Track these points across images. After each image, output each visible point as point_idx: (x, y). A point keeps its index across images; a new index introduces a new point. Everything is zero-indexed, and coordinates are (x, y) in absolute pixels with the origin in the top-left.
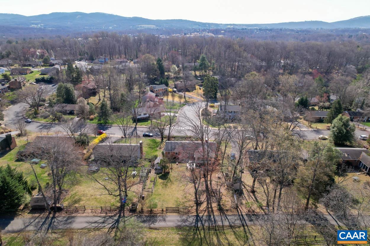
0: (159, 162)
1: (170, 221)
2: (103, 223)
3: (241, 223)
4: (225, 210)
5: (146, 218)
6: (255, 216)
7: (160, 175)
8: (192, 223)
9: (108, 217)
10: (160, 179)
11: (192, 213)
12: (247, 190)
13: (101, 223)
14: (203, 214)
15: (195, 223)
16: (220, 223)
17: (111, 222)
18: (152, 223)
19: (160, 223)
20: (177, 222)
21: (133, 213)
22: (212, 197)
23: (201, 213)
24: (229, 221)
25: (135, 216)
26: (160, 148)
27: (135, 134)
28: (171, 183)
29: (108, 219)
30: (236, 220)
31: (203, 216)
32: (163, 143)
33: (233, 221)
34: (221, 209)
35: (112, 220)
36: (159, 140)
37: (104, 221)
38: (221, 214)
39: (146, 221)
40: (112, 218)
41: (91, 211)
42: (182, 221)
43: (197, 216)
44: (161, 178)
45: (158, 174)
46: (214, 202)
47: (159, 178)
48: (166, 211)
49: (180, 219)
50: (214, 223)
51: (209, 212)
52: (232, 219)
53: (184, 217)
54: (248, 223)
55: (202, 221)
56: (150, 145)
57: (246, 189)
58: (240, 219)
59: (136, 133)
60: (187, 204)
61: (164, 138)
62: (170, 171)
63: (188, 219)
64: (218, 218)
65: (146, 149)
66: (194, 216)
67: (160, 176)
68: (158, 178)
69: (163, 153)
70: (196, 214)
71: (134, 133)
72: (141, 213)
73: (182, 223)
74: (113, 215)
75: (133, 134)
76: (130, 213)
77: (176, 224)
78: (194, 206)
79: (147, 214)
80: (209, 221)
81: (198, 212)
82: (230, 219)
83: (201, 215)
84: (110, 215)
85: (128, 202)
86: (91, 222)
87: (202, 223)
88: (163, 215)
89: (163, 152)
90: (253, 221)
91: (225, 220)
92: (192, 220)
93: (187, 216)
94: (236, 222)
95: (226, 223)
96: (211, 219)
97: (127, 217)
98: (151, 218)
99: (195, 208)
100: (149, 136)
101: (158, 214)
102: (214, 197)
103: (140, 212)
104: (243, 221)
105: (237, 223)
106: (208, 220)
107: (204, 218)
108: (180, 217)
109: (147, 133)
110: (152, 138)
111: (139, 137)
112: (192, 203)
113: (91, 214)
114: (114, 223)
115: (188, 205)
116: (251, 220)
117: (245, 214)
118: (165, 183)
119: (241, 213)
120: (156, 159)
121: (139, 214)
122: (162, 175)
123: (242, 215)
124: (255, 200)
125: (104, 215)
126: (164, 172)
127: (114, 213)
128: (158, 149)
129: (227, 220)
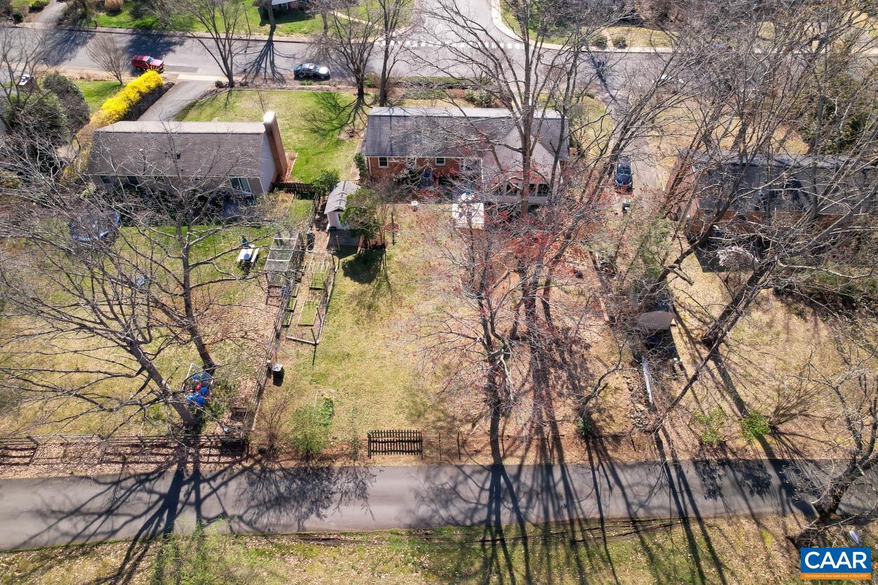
0: (343, 206)
1: (385, 498)
2: (110, 512)
3: (674, 507)
4: (606, 438)
5: (287, 483)
6: (727, 467)
7: (350, 258)
8: (475, 510)
9: (130, 482)
10: (348, 279)
11: (477, 452)
12: (688, 332)
13: (100, 515)
14: (518, 462)
15: (489, 505)
16: (588, 507)
17: (144, 508)
18: (311, 511)
19: (342, 507)
20: (413, 505)
21: (233, 456)
22: (552, 370)
23: (511, 455)
24: (624, 495)
25: (242, 472)
26: (352, 134)
27: (269, 71)
28: (389, 297)
29: (130, 490)
30: (652, 488)
31: (520, 467)
32: (365, 108)
33: (643, 492)
34: (591, 435)
35: (145, 496)
36: (348, 95)
37: (114, 501)
38: (591, 459)
39: (287, 500)
40: (147, 485)
41: (61, 451)
42: (437, 496)
43: (497, 469)
44: (352, 271)
45: (340, 254)
46: (560, 394)
47: (346, 275)
48: (370, 441)
49: (427, 485)
50: (567, 506)
51: (542, 448)
52: (638, 484)
53: (445, 478)
54: (703, 507)
55: (515, 500)
56: (315, 120)
57: (683, 326)
58: (671, 485)
59: (272, 63)
60: (456, 407)
61: (369, 86)
62: (389, 238)
63: (461, 488)
64: (580, 482)
65: (301, 136)
66: (484, 468)
67: (350, 262)
68: (341, 273)
69: (359, 160)
70: (490, 461)
71: (263, 65)
72: (268, 459)
73: (433, 506)
74: (153, 467)
75: (262, 71)
76: (223, 459)
77: (411, 512)
78: (481, 416)
79: (292, 464)
80: (544, 494)
81: (500, 446)
82: (630, 486)
83: (511, 463)
84: (140, 469)
85: (218, 398)
86: (55, 508)
87: (516, 509)
88: (354, 467)
89: (360, 158)
90: (721, 496)
91: (611, 488)
92: (474, 490)
93: (456, 470)
94: (655, 502)
95: (616, 508)
96: (552, 484)
97: (208, 481)
98: (308, 483)
99: (486, 425)
100: (317, 77)
101: (336, 457)
102: (561, 368)
103: (261, 451)
104: (681, 492)
105: (661, 507)
106: (542, 491)
107: (527, 479)
108: (427, 478)
109: (307, 66)
110: (325, 86)
111: (282, 80)
112: (475, 403)
113: (60, 470)
114: (153, 512)
115: (459, 413)
116: (714, 492)
117: (687, 457)
118: (368, 300)
119: (673, 454)
120: (331, 189)
121: (259, 461)
122: (357, 259)
123: (677, 465)
124: (722, 383)
125: (113, 469)
126: (365, 245)
127: (159, 458)
128: (343, 136)
129: (617, 489)
